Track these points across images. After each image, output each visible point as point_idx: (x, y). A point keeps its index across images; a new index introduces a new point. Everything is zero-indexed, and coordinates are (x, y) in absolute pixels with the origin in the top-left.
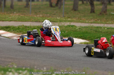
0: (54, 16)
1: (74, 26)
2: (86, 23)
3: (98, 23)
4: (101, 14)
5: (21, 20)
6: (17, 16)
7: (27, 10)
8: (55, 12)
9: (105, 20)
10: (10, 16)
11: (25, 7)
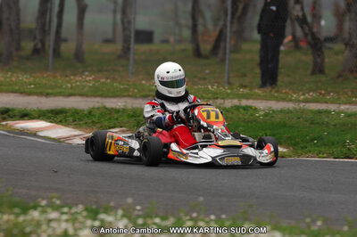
0: (201, 82)
1: (251, 107)
2: (291, 100)
3: (326, 102)
4: (340, 76)
5: (100, 93)
6: (89, 81)
7: (123, 66)
8: (207, 71)
9: (350, 93)
10: (68, 82)
11: (120, 57)
